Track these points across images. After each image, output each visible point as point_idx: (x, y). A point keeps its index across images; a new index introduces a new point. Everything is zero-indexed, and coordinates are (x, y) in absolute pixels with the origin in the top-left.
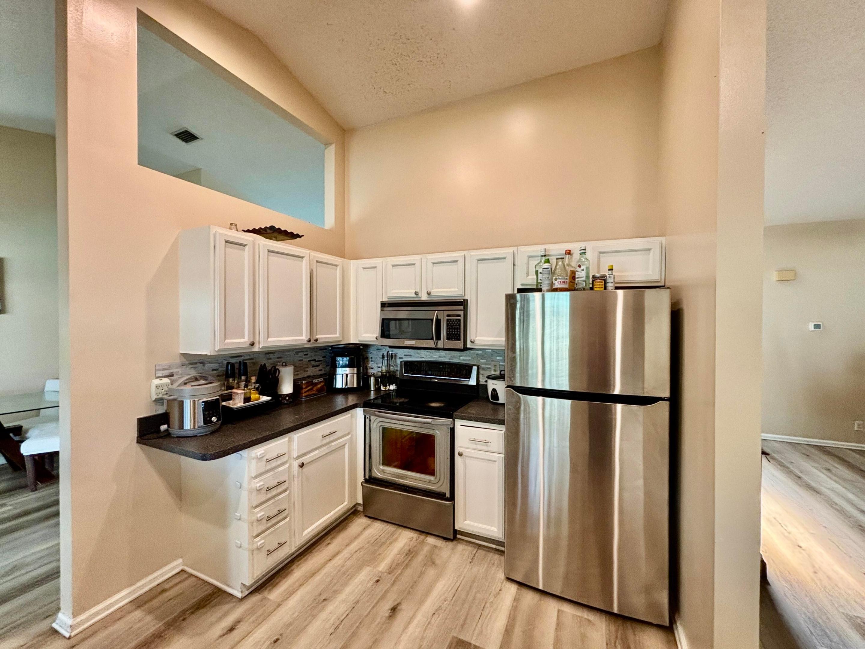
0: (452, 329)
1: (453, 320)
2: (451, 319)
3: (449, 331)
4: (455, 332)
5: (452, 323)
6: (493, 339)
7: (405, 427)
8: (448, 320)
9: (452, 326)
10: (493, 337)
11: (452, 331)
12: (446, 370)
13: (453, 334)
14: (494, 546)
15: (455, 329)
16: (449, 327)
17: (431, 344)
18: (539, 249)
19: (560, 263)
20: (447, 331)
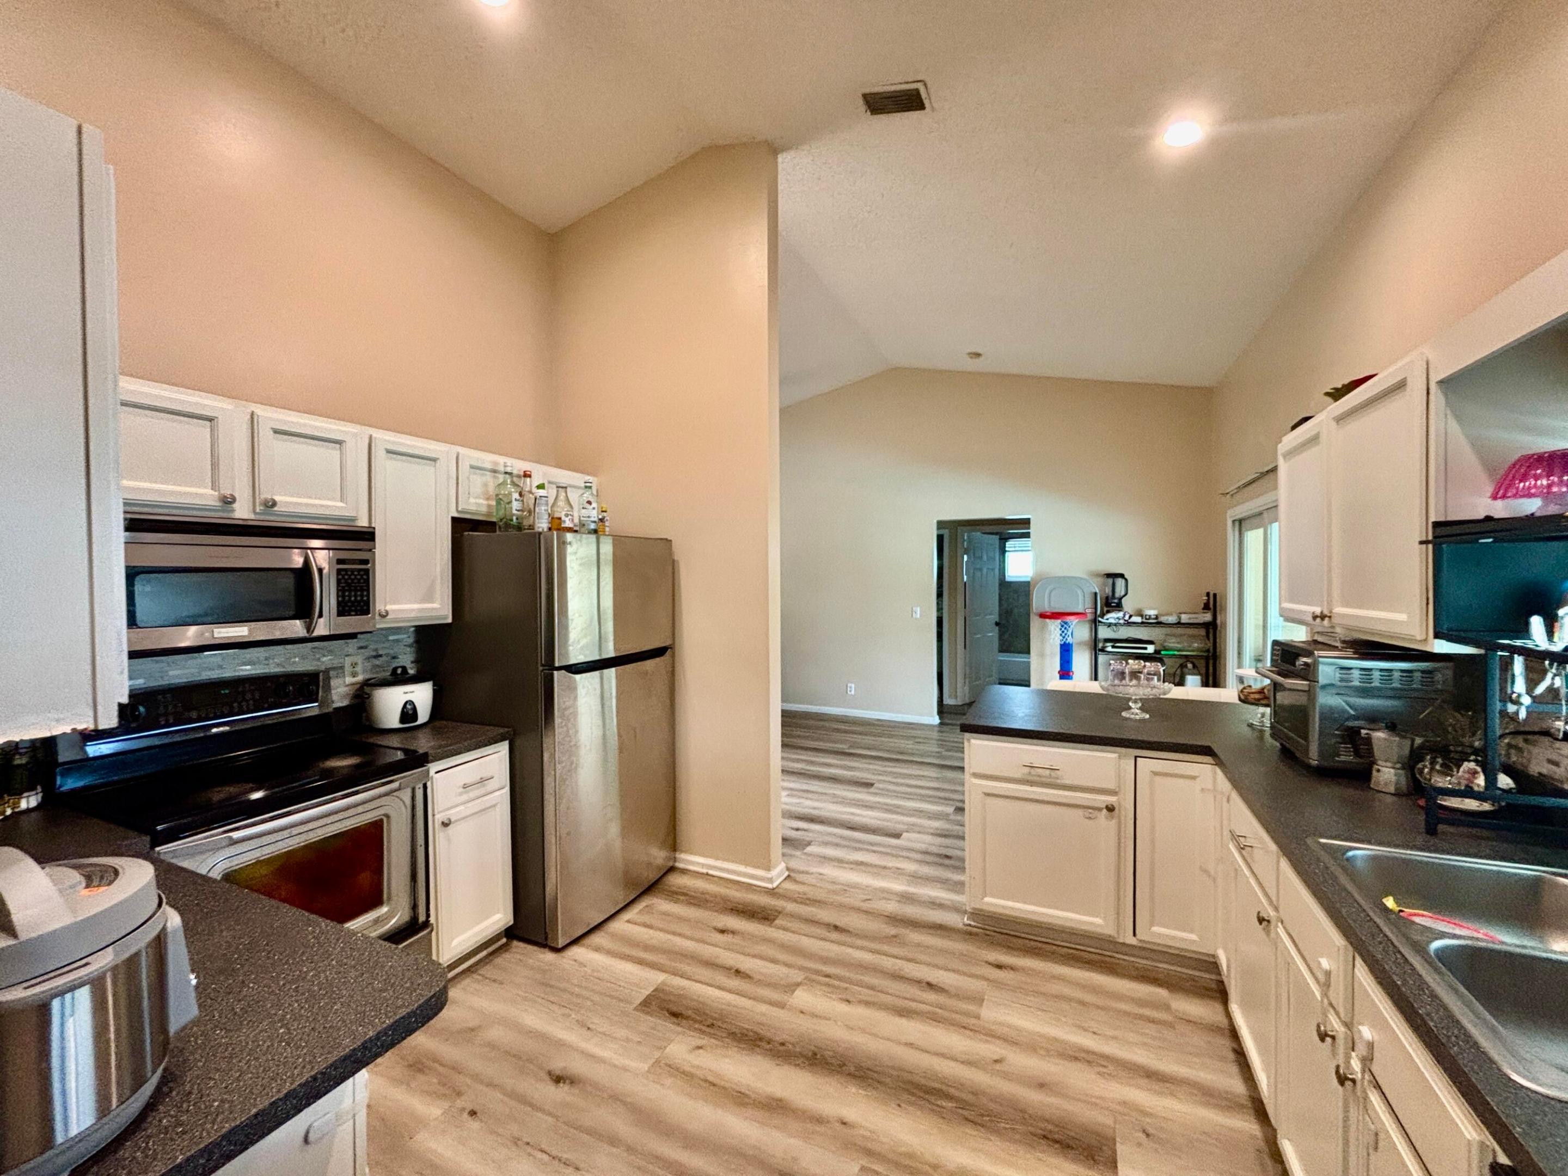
0: (350, 591)
1: (353, 571)
2: (345, 570)
3: (343, 596)
4: (356, 596)
5: (350, 578)
6: (416, 606)
7: (311, 835)
8: (339, 571)
9: (349, 585)
10: (416, 602)
11: (350, 596)
12: (248, 696)
13: (353, 602)
14: (484, 953)
15: (356, 590)
16: (343, 587)
17: (296, 628)
18: (518, 466)
19: (562, 496)
20: (338, 596)
